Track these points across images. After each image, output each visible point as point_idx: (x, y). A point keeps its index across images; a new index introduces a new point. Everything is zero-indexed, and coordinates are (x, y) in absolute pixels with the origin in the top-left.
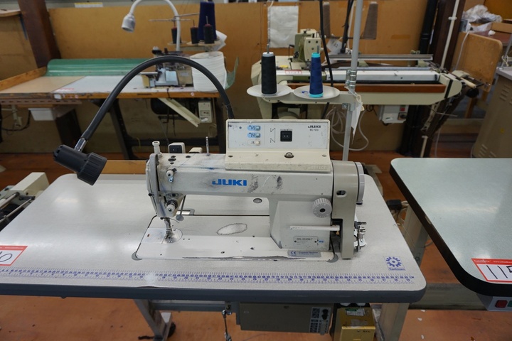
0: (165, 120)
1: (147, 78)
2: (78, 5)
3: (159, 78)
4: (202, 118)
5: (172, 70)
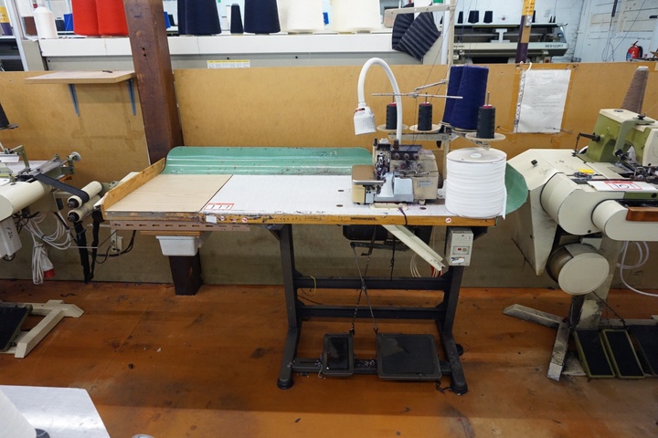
0: (366, 250)
1: (363, 189)
2: (211, 64)
3: (382, 190)
4: (454, 259)
5: (405, 176)
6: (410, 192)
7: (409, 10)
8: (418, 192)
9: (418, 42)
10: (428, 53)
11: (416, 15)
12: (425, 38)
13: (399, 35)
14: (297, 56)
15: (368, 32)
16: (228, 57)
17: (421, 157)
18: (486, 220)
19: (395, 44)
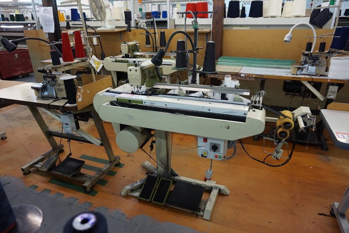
1: (297, 69)
2: (234, 28)
3: (304, 70)
4: (329, 96)
5: (313, 65)
6: (314, 71)
7: (319, 8)
8: (317, 72)
9: (321, 21)
10: (325, 25)
11: (322, 10)
12: (324, 19)
13: (313, 18)
14: (268, 26)
15: (299, 17)
16: (241, 26)
17: (320, 59)
18: (344, 81)
19: (311, 22)
